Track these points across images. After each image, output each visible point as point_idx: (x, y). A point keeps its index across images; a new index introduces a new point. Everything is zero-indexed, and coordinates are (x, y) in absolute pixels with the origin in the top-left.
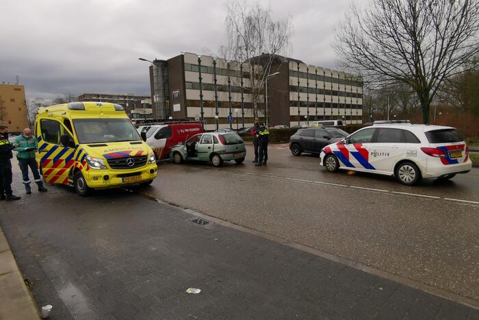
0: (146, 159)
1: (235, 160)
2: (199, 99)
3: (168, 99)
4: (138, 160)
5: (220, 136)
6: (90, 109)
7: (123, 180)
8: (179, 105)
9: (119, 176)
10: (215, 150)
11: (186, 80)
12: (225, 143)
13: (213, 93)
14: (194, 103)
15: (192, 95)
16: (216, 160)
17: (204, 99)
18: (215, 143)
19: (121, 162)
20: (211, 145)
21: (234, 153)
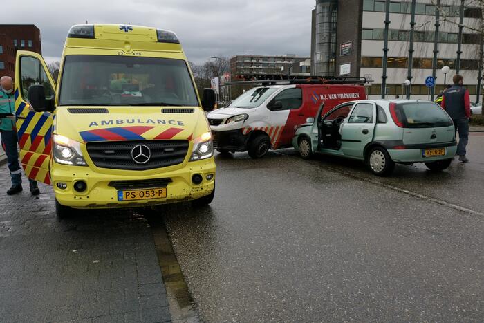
0: (186, 148)
1: (427, 164)
2: (382, 54)
3: (334, 56)
4: (162, 150)
5: (393, 107)
6: (105, 37)
7: (119, 194)
8: (348, 66)
9: (113, 184)
10: (377, 139)
11: (364, 26)
12: (403, 123)
13: (406, 45)
14: (372, 62)
15: (371, 48)
16: (377, 160)
17: (389, 54)
18: (378, 121)
19: (117, 152)
20: (369, 126)
21: (423, 147)
